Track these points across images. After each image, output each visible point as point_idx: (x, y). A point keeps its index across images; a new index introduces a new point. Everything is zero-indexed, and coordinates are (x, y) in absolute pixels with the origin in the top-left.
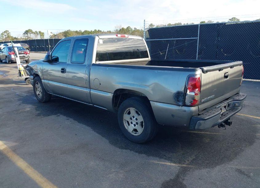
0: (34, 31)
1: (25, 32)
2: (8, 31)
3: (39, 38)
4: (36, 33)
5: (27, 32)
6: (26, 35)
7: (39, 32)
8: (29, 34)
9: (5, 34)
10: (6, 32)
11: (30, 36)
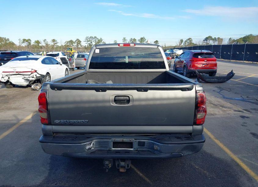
0: (213, 37)
1: (205, 39)
2: (191, 39)
3: (216, 43)
4: (215, 39)
5: (206, 39)
6: (206, 42)
7: (218, 38)
8: (208, 41)
9: (188, 41)
10: (189, 39)
11: (208, 42)
